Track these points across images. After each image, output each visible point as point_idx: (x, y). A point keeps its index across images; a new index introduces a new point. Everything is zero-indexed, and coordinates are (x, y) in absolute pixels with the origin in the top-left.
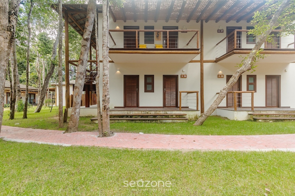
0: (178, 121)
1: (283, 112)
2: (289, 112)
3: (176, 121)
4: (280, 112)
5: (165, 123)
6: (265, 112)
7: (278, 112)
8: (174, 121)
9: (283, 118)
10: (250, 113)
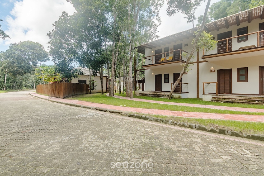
0: (166, 98)
1: (244, 98)
2: (251, 98)
3: (165, 98)
4: (241, 97)
5: (160, 98)
6: (227, 96)
7: (240, 97)
8: (164, 98)
9: (238, 101)
10: (214, 96)
